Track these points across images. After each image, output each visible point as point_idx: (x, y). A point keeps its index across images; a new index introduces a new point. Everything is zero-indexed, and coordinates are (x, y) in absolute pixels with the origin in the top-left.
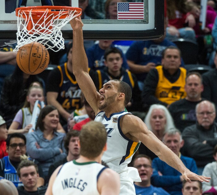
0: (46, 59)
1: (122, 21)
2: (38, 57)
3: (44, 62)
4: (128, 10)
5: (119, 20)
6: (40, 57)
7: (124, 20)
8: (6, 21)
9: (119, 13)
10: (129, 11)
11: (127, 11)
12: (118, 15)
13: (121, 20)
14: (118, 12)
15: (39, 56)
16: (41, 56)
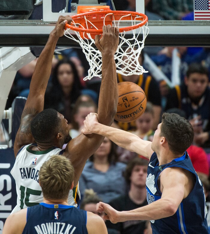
0: (131, 116)
1: (200, 22)
2: (125, 105)
3: (126, 115)
4: (208, 8)
5: (196, 21)
6: (126, 107)
7: (202, 21)
8: (53, 22)
9: (195, 13)
10: (208, 10)
11: (206, 10)
12: (195, 14)
13: (198, 21)
14: (195, 11)
15: (127, 105)
16: (130, 108)
